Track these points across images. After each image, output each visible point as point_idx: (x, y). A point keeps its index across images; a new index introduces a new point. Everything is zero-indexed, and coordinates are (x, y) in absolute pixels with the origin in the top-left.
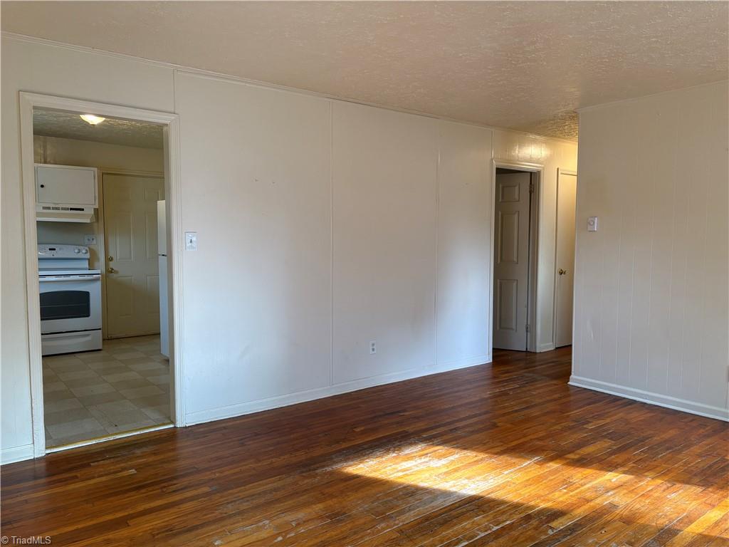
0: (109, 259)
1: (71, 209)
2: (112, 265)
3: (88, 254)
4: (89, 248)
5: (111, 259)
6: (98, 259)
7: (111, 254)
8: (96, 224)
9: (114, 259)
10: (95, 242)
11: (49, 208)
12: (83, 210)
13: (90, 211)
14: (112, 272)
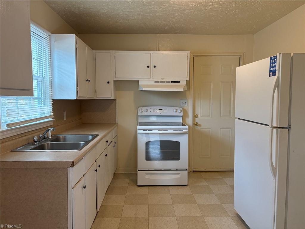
0: (195, 116)
1: (172, 82)
2: (197, 120)
3: (182, 113)
4: (183, 109)
5: (197, 116)
6: (188, 117)
7: (197, 113)
8: (187, 93)
9: (199, 116)
10: (186, 104)
11: (158, 82)
12: (179, 82)
13: (183, 83)
14: (197, 125)
